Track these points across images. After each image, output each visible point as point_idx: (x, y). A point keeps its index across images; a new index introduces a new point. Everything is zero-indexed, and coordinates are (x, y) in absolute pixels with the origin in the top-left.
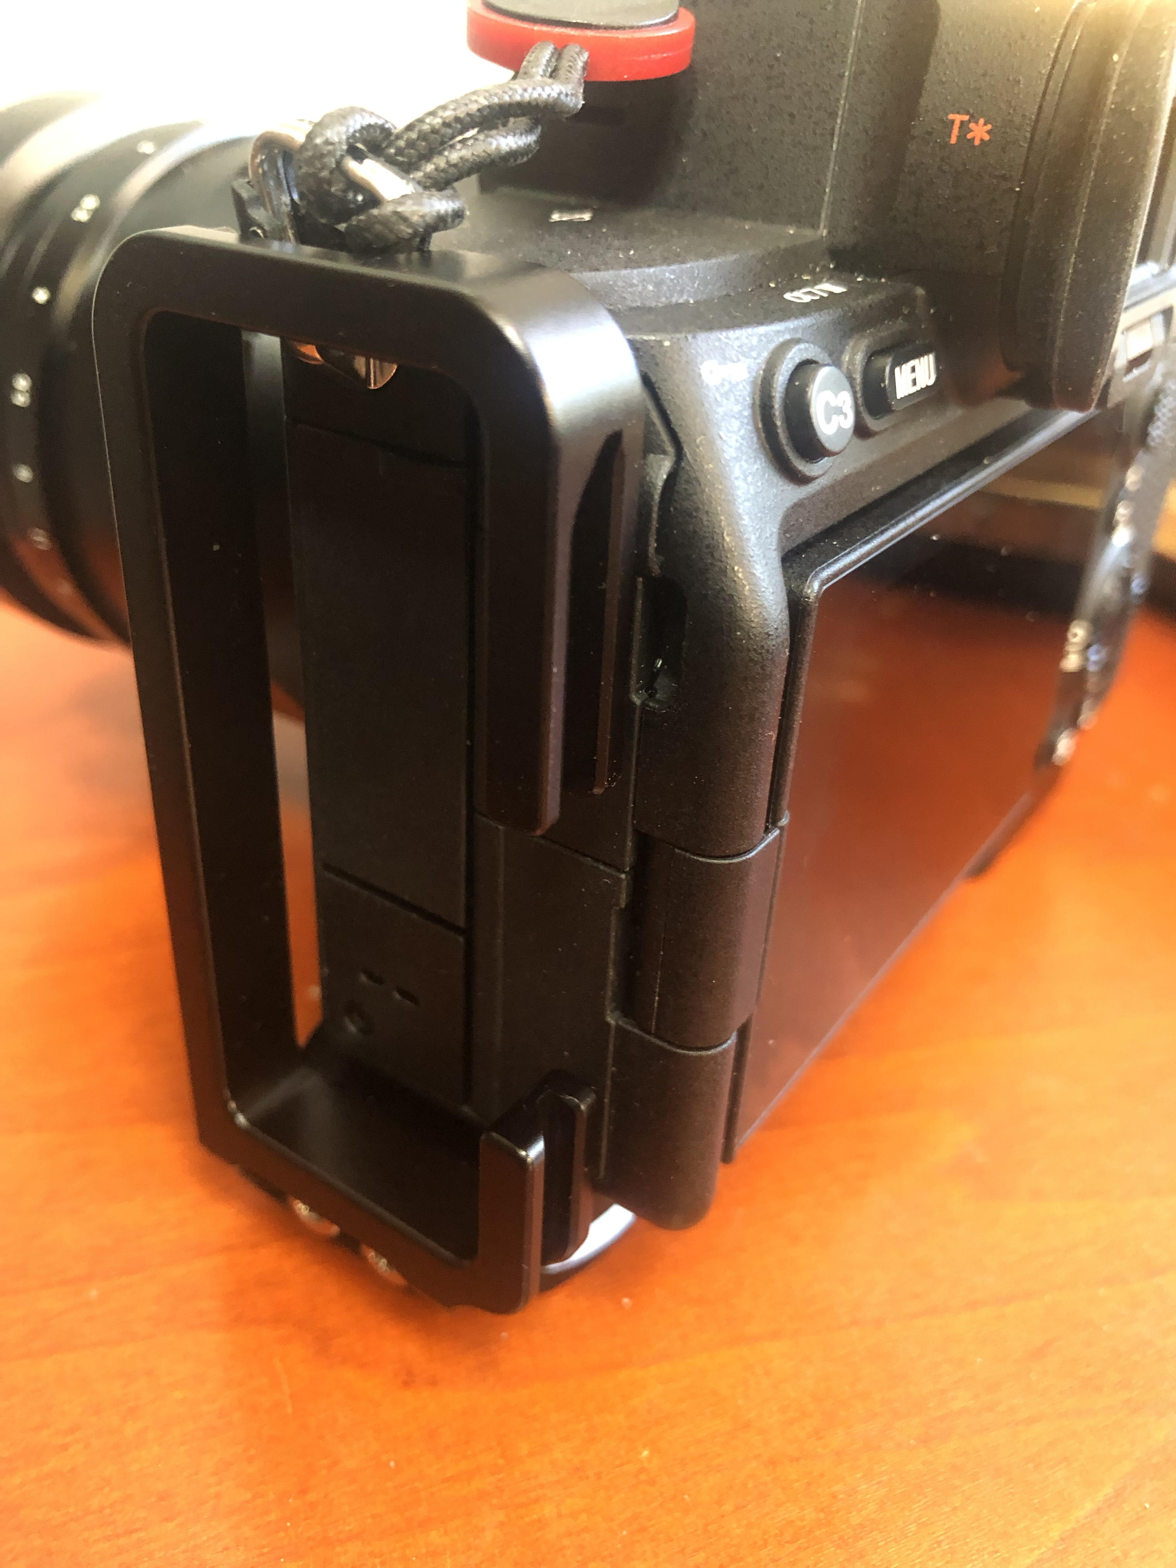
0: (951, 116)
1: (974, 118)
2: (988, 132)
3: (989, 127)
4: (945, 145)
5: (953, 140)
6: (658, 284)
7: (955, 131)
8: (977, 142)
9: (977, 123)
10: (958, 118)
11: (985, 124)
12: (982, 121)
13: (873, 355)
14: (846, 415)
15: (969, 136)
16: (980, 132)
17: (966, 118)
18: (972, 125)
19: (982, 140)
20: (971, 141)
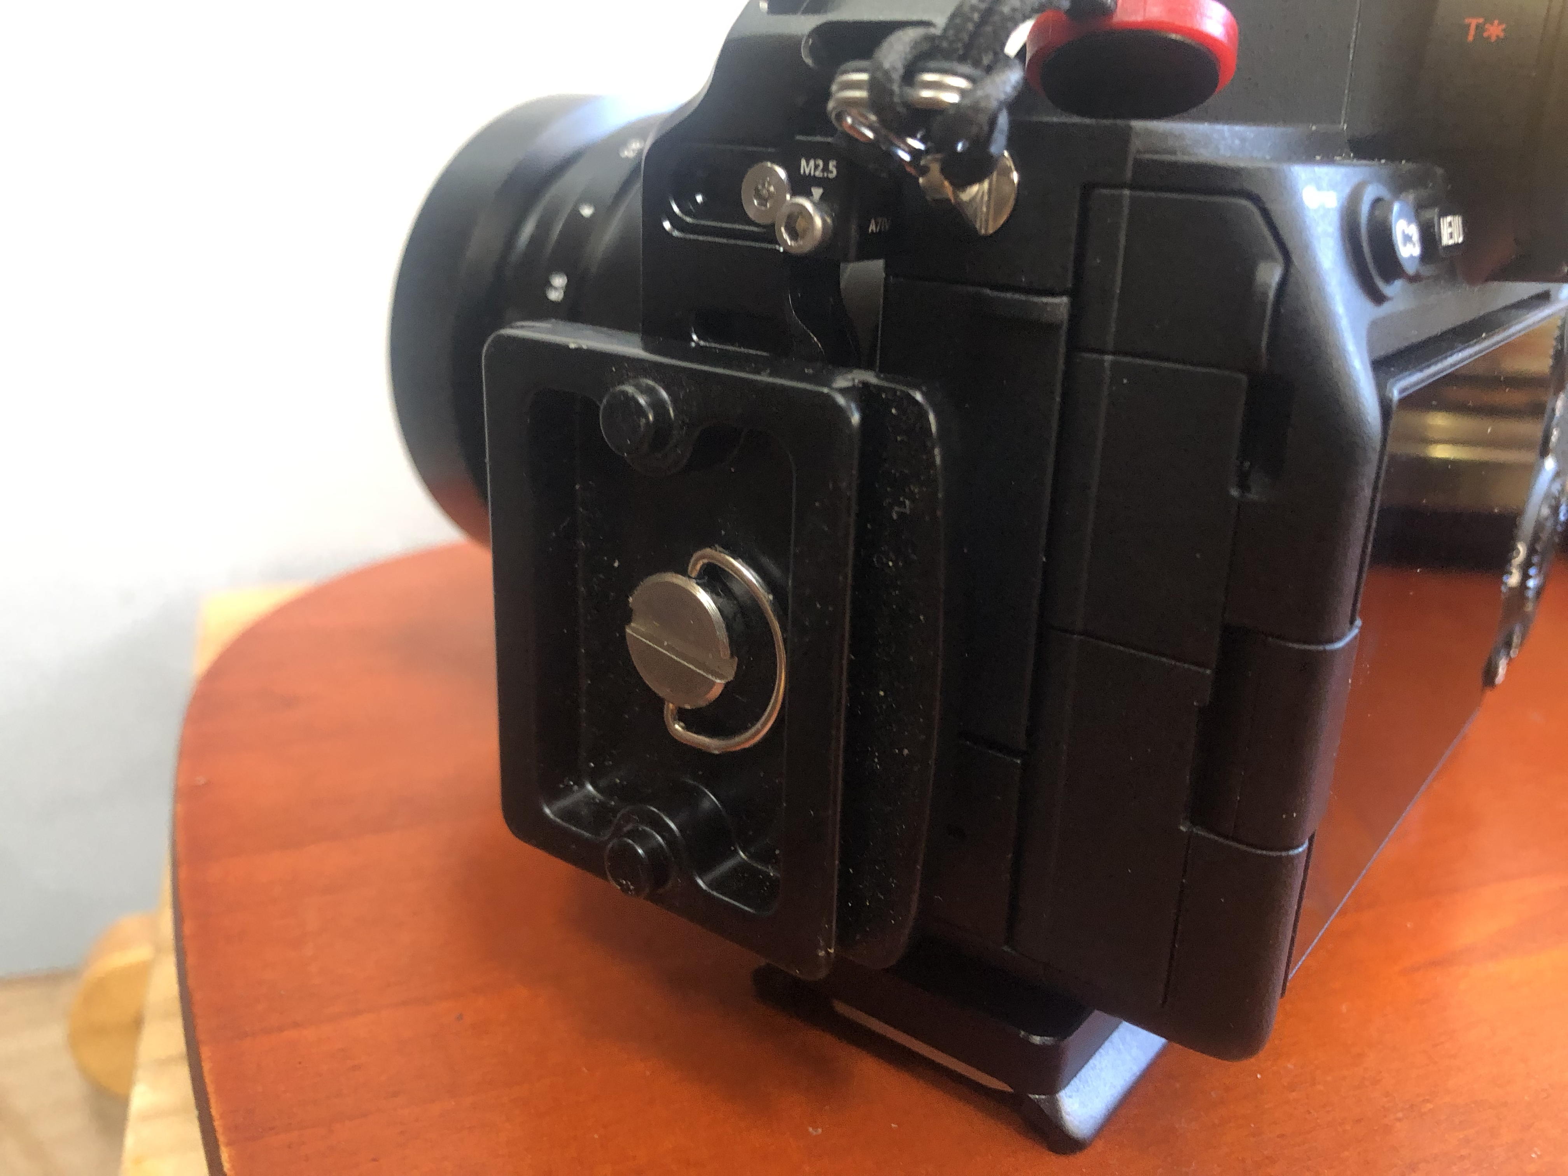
0: (1467, 21)
1: (1489, 20)
2: (1503, 31)
3: (1504, 26)
4: (1464, 43)
5: (1470, 38)
6: (1243, 140)
7: (1472, 32)
8: (1493, 39)
9: (1492, 24)
10: (1473, 22)
11: (1499, 24)
12: (1496, 22)
14: (1415, 244)
15: (1485, 34)
16: (1495, 30)
17: (1481, 21)
18: (1486, 26)
19: (1497, 36)
20: (1489, 38)
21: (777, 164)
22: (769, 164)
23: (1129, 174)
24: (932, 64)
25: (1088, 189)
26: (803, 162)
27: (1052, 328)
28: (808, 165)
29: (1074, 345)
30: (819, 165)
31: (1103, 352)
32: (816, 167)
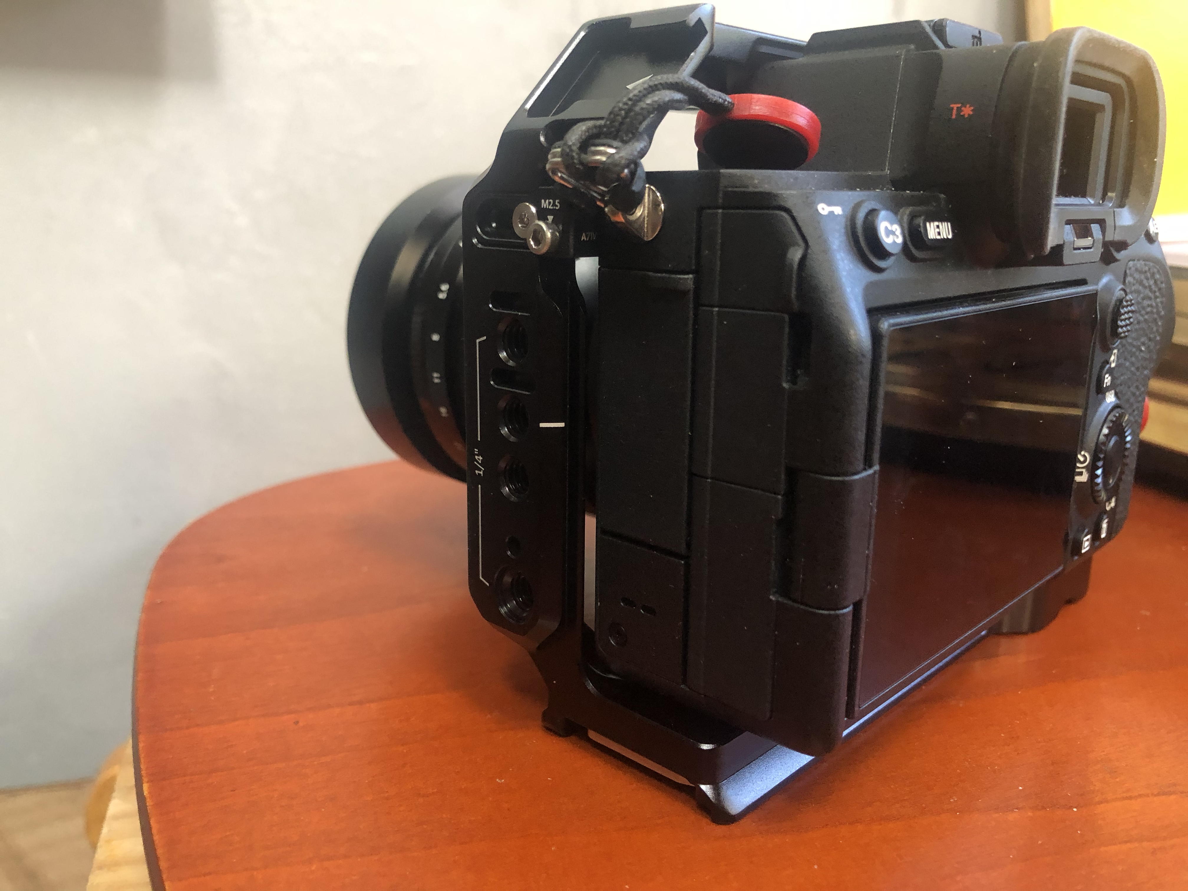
0: (952, 106)
1: (964, 105)
2: (972, 110)
3: (972, 108)
4: (950, 119)
5: (954, 117)
7: (955, 112)
8: (966, 116)
9: (966, 107)
10: (955, 106)
11: (970, 107)
12: (968, 106)
13: (913, 217)
14: (897, 237)
15: (962, 114)
16: (968, 111)
17: (959, 105)
18: (963, 108)
19: (969, 114)
20: (963, 116)
21: (531, 204)
22: (528, 204)
23: (720, 201)
24: (597, 141)
25: (701, 210)
26: (543, 201)
27: (685, 293)
28: (545, 202)
29: (698, 305)
30: (551, 202)
31: (713, 306)
32: (550, 203)
